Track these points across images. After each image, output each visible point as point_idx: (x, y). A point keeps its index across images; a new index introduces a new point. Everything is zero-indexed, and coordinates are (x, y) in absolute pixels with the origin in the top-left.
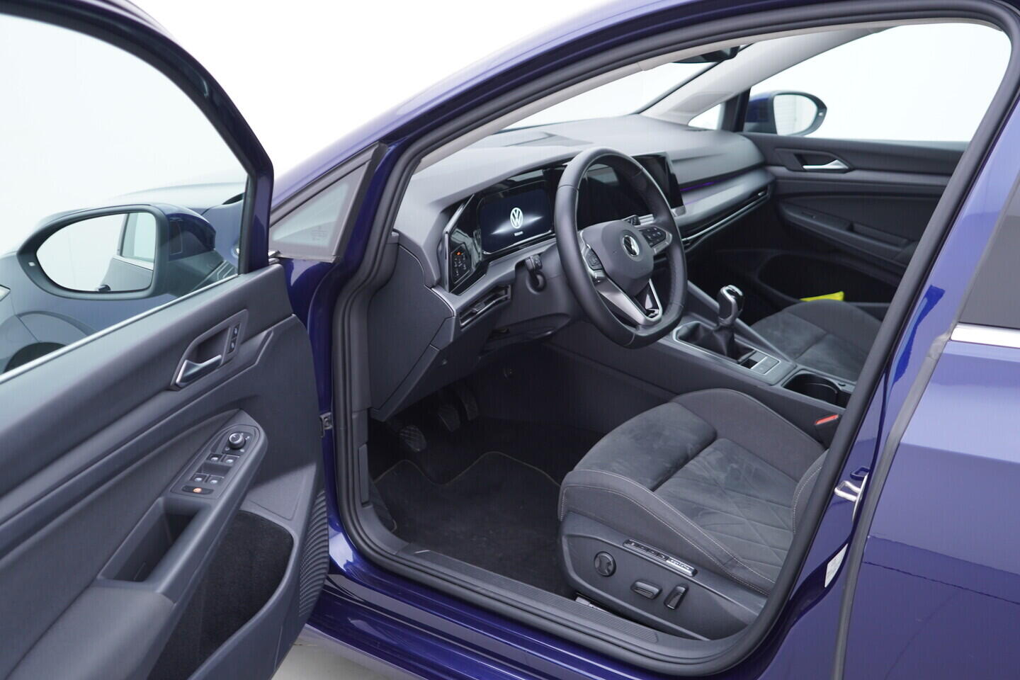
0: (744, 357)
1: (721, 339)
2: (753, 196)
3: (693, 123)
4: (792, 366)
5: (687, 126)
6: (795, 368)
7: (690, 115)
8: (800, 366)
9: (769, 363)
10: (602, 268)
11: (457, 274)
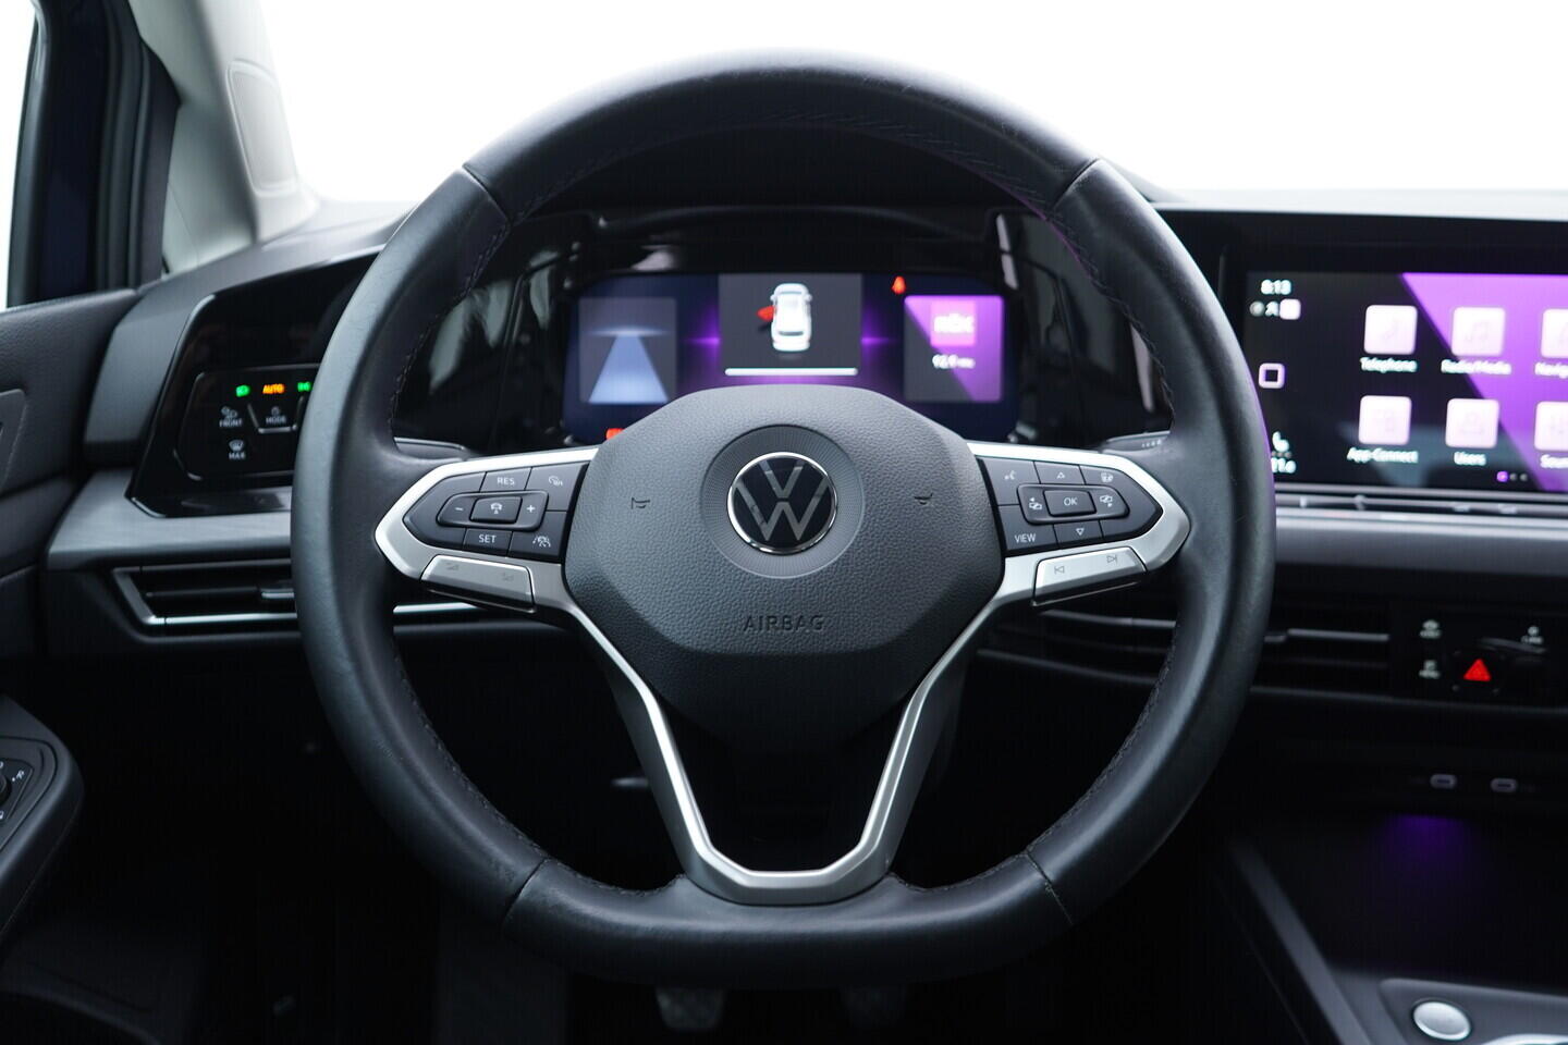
10: (559, 557)
11: (236, 452)
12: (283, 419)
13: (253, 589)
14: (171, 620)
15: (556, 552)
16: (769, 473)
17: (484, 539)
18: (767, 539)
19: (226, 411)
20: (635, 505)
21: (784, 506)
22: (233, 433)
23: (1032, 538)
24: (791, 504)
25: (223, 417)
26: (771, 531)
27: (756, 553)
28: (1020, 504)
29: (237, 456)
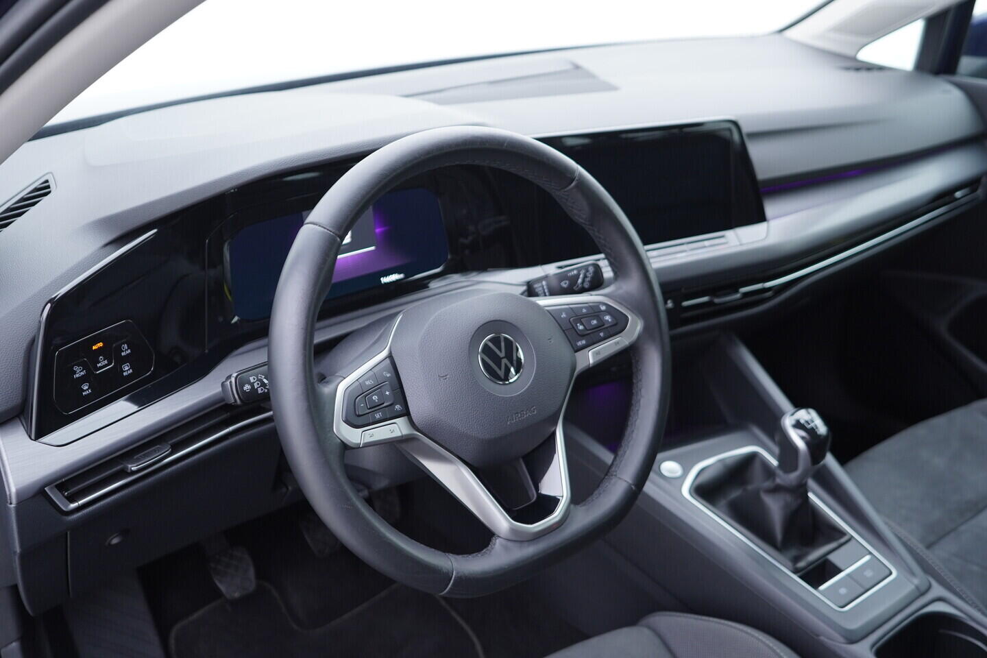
0: (815, 555)
1: (775, 508)
2: (942, 197)
3: (868, 55)
4: (917, 588)
5: (854, 59)
6: (923, 594)
7: (865, 40)
8: (937, 590)
9: (869, 573)
10: (406, 413)
11: (86, 390)
12: (106, 362)
13: (122, 466)
14: (81, 502)
15: (405, 412)
16: (490, 344)
17: (378, 416)
18: (503, 378)
19: (76, 368)
20: (442, 379)
21: (504, 361)
22: (83, 380)
23: (584, 342)
24: (508, 359)
25: (75, 373)
26: (503, 373)
27: (503, 387)
28: (573, 327)
29: (87, 392)
